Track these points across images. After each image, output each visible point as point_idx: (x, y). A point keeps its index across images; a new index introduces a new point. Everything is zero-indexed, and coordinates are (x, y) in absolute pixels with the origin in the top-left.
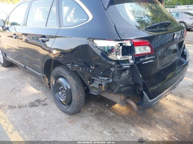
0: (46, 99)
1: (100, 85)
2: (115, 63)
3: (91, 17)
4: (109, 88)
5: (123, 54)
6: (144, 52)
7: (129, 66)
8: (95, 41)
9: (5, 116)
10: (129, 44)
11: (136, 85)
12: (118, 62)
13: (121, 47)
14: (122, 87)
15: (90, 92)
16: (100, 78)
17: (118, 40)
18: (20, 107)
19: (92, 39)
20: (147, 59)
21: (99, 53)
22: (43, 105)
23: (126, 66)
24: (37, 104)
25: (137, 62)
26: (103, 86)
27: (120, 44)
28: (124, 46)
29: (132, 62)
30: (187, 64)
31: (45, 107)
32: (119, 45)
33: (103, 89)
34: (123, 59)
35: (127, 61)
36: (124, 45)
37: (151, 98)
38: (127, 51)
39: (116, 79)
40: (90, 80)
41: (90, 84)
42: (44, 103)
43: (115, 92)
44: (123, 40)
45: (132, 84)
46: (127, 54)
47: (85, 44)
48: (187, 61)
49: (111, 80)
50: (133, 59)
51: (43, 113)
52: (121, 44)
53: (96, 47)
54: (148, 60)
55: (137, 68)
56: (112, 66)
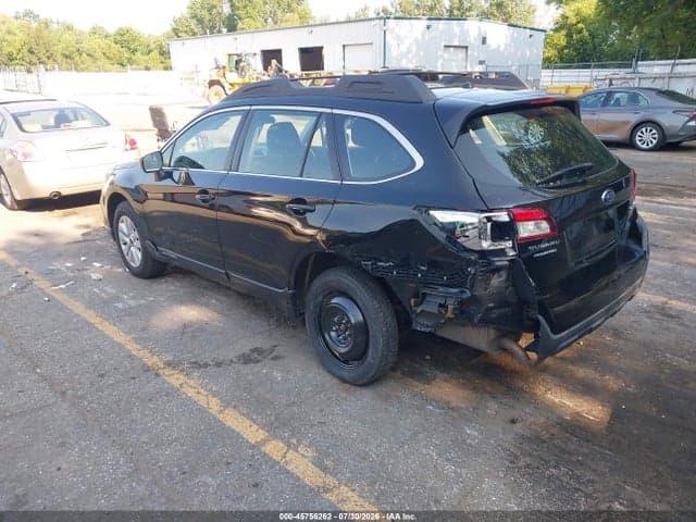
0: (275, 346)
1: (441, 305)
2: (476, 256)
3: (420, 162)
4: (462, 312)
5: (494, 238)
6: (537, 232)
7: (506, 263)
8: (431, 212)
9: (192, 383)
10: (503, 217)
11: (523, 303)
12: (483, 254)
13: (489, 225)
14: (492, 308)
15: (414, 324)
16: (441, 289)
17: (483, 211)
18: (219, 365)
19: (424, 209)
20: (543, 246)
21: (441, 236)
22: (274, 358)
23: (500, 262)
24: (259, 358)
25: (523, 255)
26: (450, 307)
27: (486, 217)
28: (495, 222)
29: (512, 253)
30: (644, 257)
31: (279, 362)
32: (485, 220)
33: (449, 315)
34: (492, 248)
35: (502, 252)
36: (494, 219)
37: (555, 332)
38: (501, 231)
39: (479, 292)
40: (416, 296)
41: (417, 305)
42: (274, 354)
43: (476, 321)
44: (491, 211)
45: (515, 300)
46: (502, 239)
47: (408, 218)
48: (645, 249)
49: (468, 294)
50: (513, 248)
51: (278, 375)
52: (489, 219)
53: (435, 224)
54: (546, 250)
55: (524, 267)
56: (470, 263)
